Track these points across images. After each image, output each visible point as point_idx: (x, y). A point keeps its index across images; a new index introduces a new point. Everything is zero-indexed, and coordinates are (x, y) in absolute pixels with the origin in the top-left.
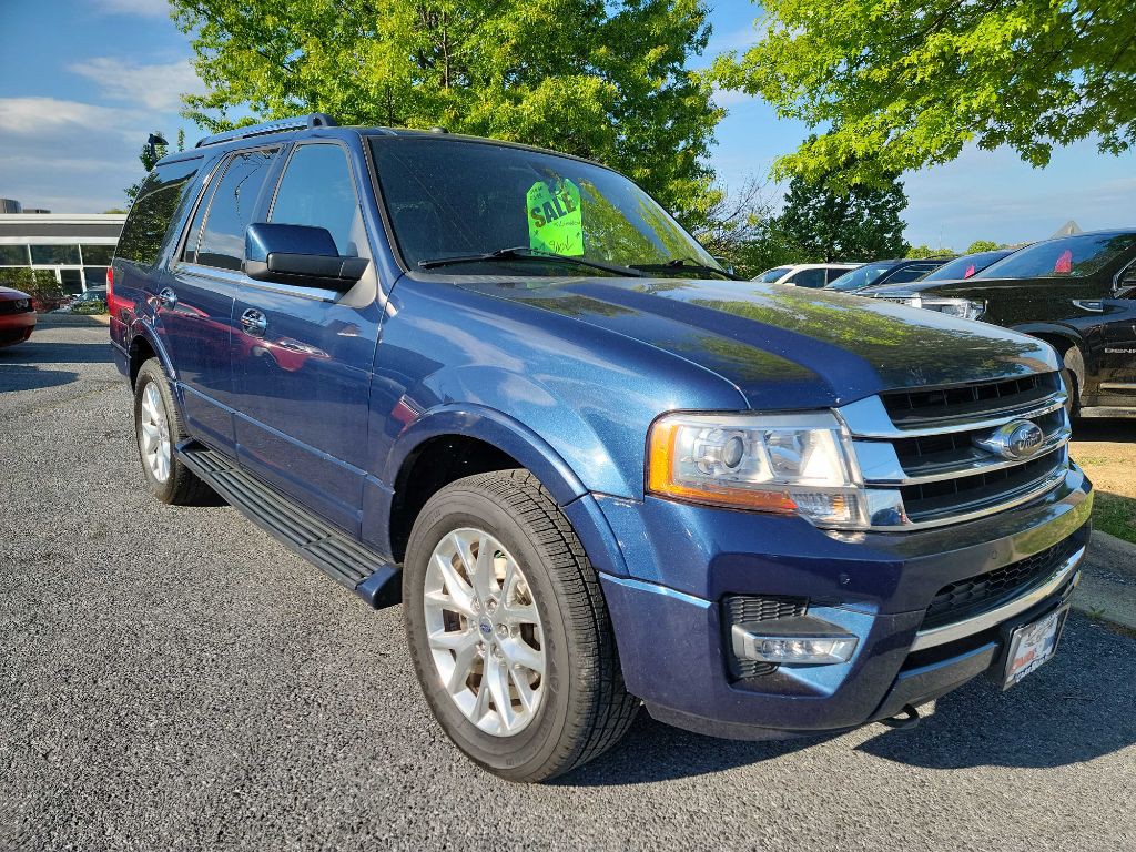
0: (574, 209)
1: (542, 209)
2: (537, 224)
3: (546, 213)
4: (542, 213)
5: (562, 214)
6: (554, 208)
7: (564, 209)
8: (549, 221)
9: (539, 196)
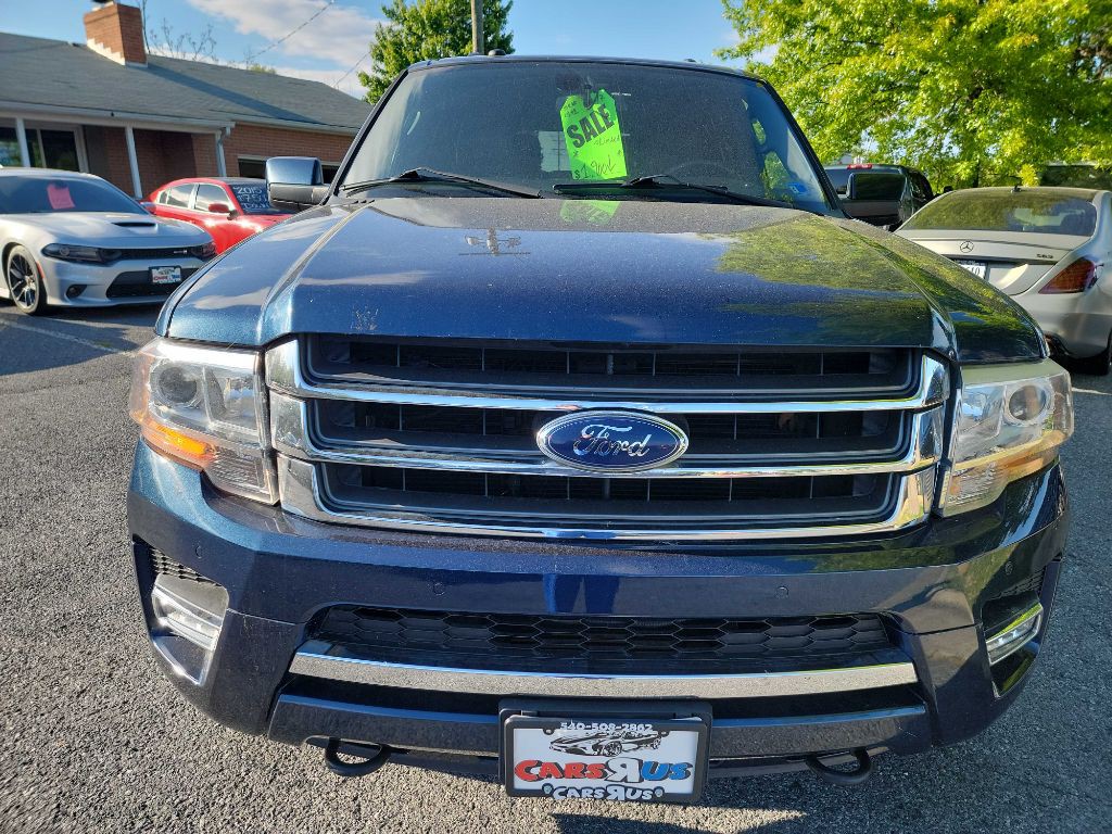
0: (612, 124)
1: (580, 127)
2: (575, 144)
3: (585, 130)
4: (580, 131)
5: (602, 130)
6: (593, 124)
7: (602, 124)
8: (589, 139)
9: (574, 112)
